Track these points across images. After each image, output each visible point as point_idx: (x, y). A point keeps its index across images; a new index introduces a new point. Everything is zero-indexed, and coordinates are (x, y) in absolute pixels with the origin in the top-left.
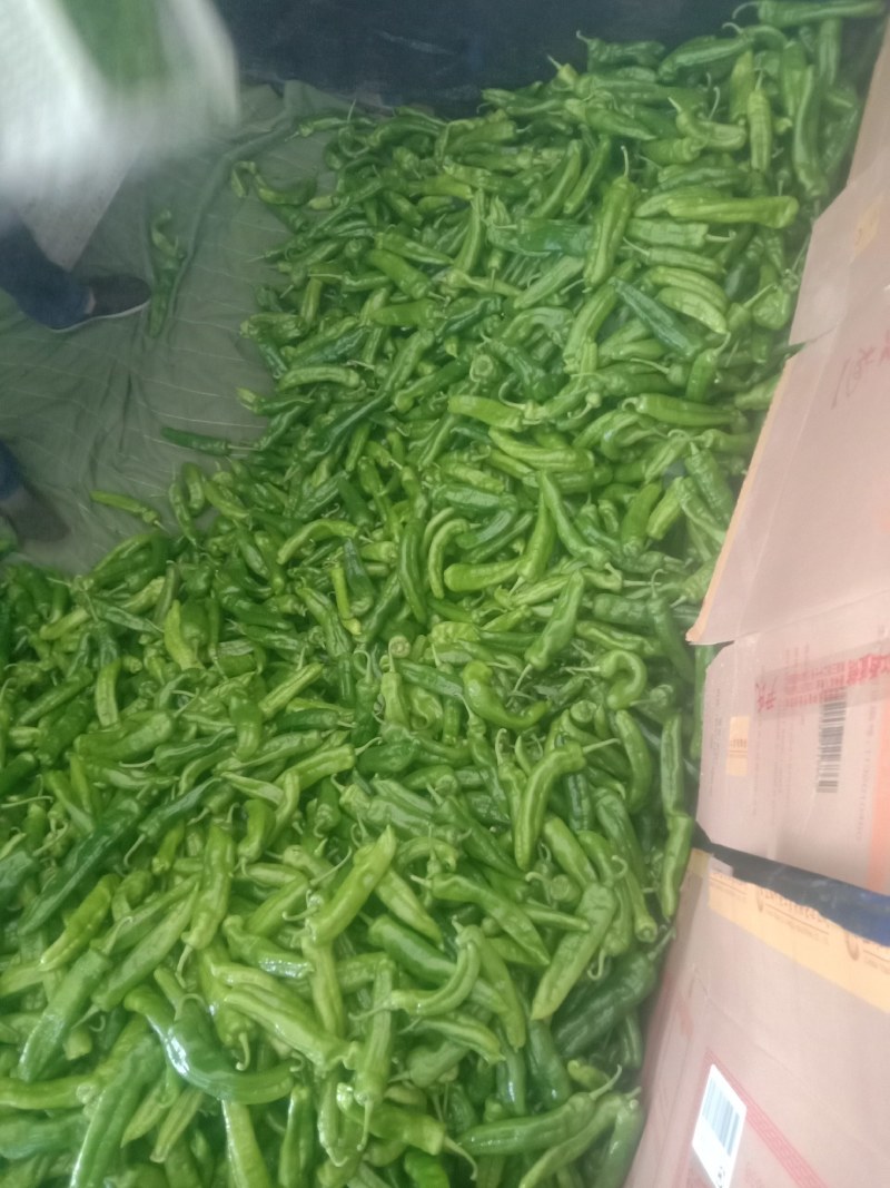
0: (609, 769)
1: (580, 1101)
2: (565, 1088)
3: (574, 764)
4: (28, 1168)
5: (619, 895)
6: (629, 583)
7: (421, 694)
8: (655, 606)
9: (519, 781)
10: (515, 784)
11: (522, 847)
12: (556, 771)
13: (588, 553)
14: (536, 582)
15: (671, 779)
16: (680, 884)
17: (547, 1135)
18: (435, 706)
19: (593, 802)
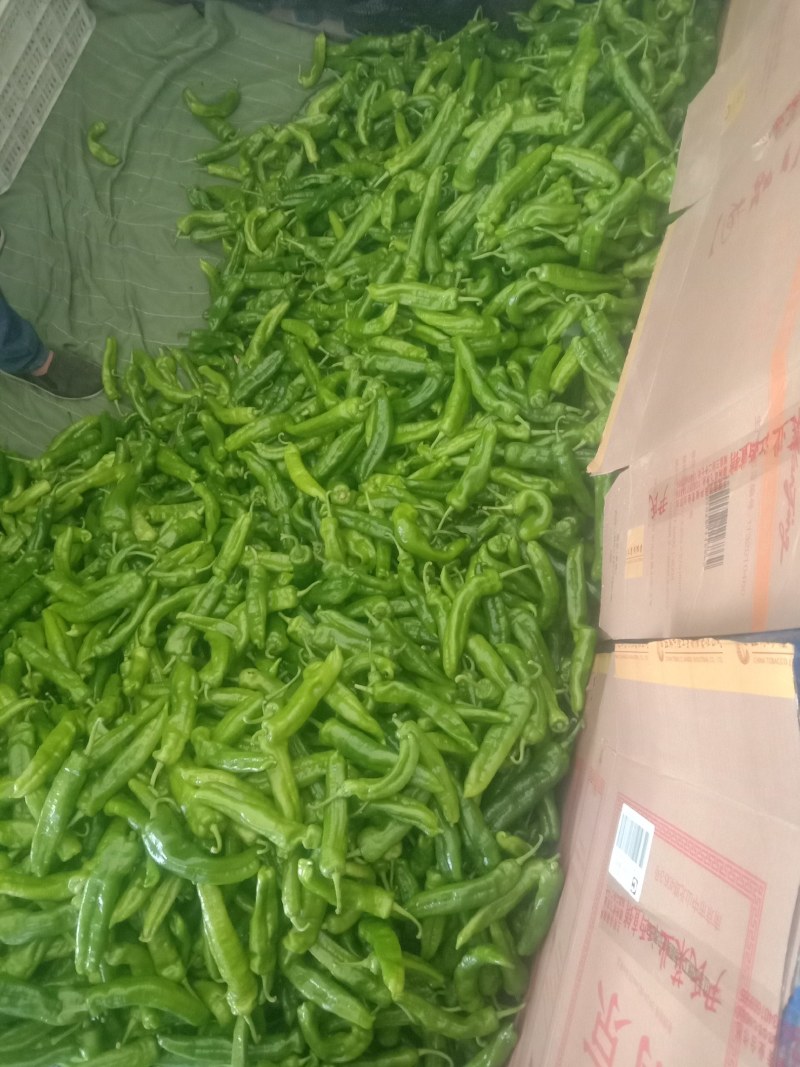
0: (522, 593)
1: (508, 866)
2: (495, 855)
3: (492, 587)
4: (28, 952)
5: (535, 693)
6: (536, 432)
7: (356, 536)
8: (559, 449)
9: (445, 605)
10: (441, 607)
11: (449, 658)
12: (477, 593)
13: (500, 407)
14: (453, 437)
15: (575, 598)
16: (587, 684)
17: (480, 895)
18: (367, 546)
19: (509, 620)
